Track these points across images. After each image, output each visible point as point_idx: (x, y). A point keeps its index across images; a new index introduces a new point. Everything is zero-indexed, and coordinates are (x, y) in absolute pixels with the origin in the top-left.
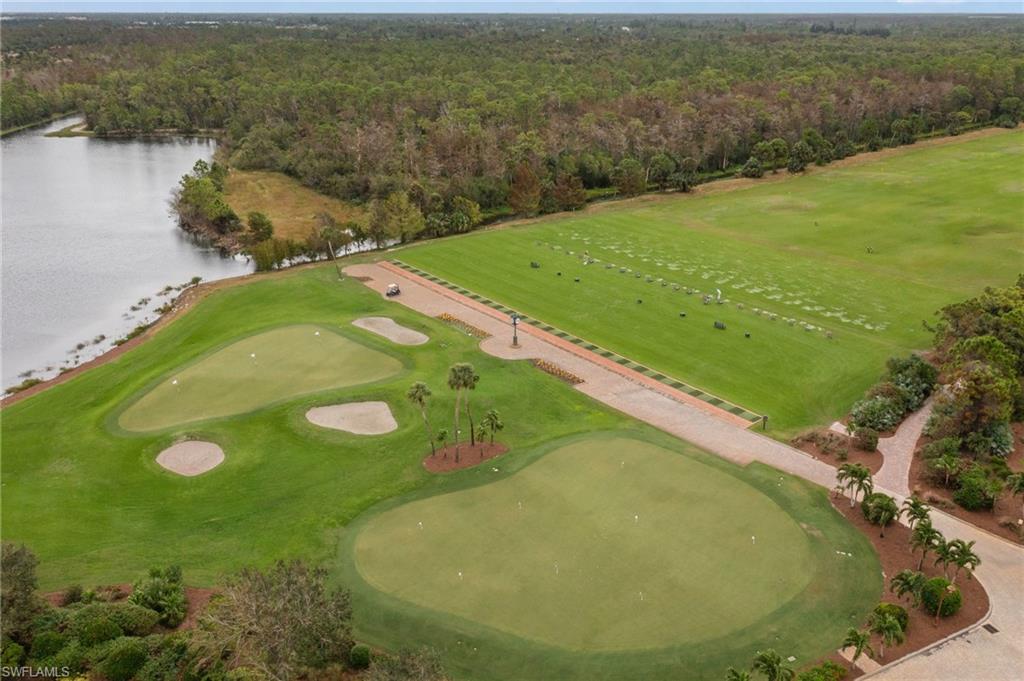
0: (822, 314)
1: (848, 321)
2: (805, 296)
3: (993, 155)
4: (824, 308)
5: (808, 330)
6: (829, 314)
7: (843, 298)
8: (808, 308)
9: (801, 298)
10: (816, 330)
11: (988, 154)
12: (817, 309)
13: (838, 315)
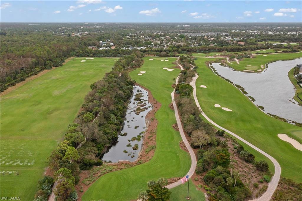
0: (13, 164)
1: (22, 164)
2: (5, 159)
3: (48, 81)
4: (13, 162)
5: (10, 174)
6: (15, 164)
7: (18, 154)
8: (8, 164)
9: (4, 160)
10: (13, 173)
11: (47, 80)
12: (11, 163)
13: (18, 163)
